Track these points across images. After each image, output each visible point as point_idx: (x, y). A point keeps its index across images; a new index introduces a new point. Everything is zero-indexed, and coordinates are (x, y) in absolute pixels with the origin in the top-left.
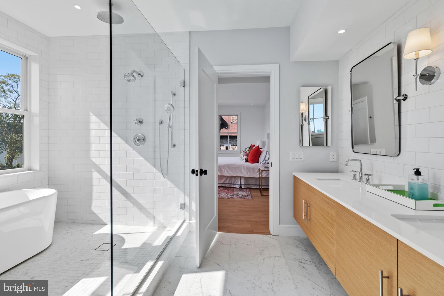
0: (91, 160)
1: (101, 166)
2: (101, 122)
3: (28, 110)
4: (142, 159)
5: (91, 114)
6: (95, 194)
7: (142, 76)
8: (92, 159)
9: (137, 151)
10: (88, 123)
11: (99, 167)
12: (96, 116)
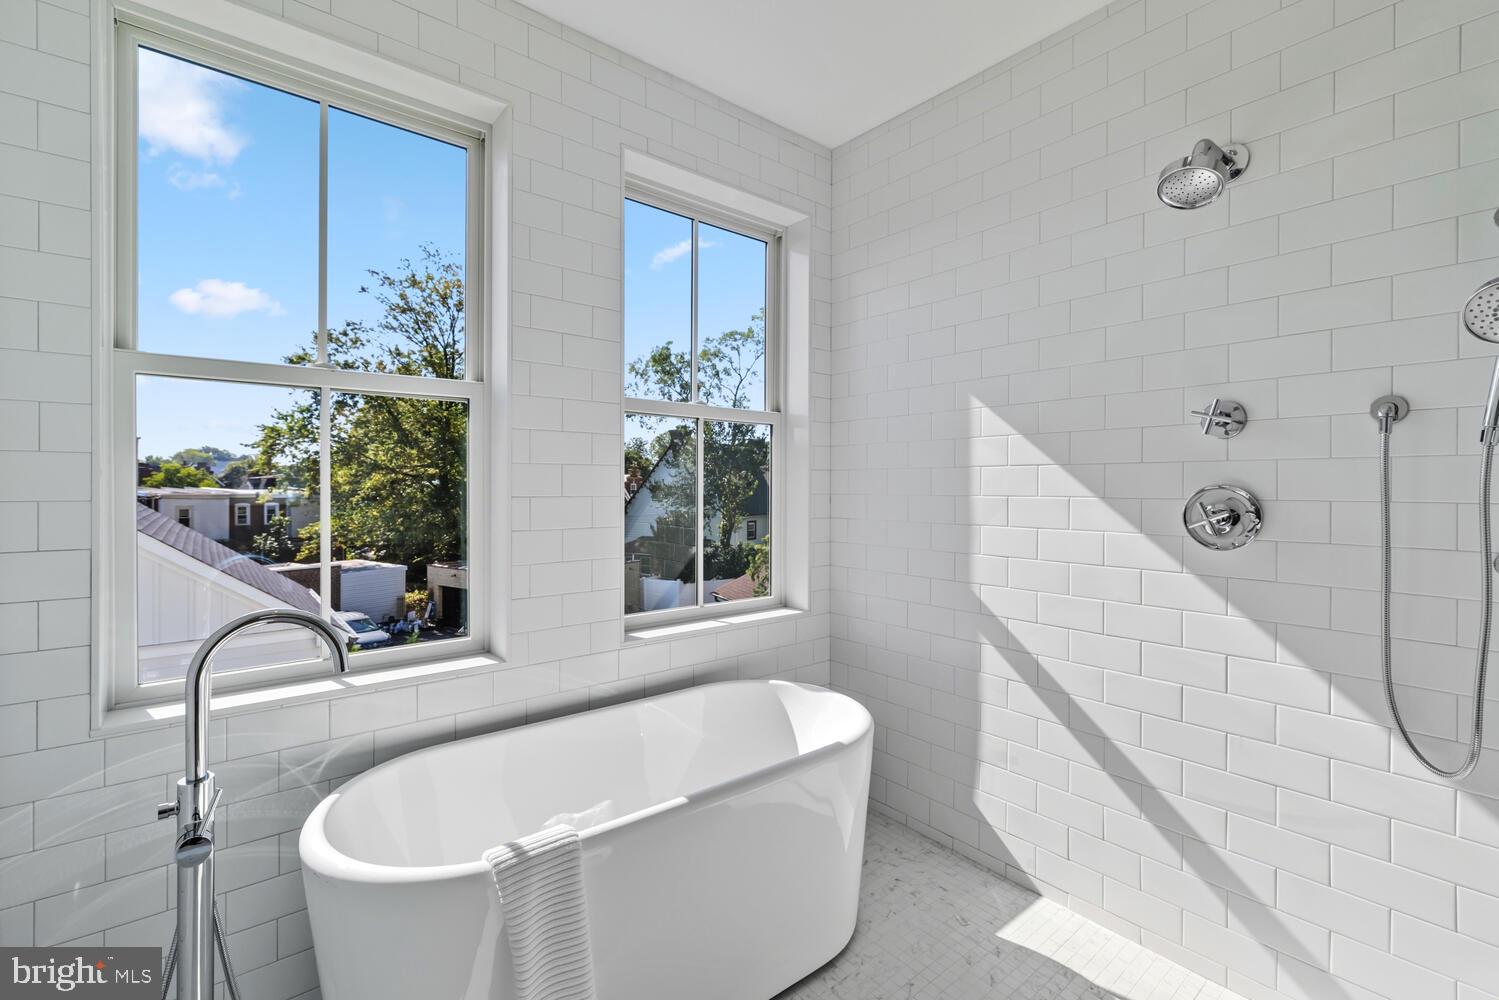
0: (973, 594)
1: (1012, 626)
2: (1014, 432)
3: (782, 408)
4: (1235, 620)
5: (976, 403)
6: (989, 744)
7: (1236, 173)
8: (976, 589)
9: (1205, 577)
10: (961, 439)
11: (1008, 631)
12: (992, 408)
